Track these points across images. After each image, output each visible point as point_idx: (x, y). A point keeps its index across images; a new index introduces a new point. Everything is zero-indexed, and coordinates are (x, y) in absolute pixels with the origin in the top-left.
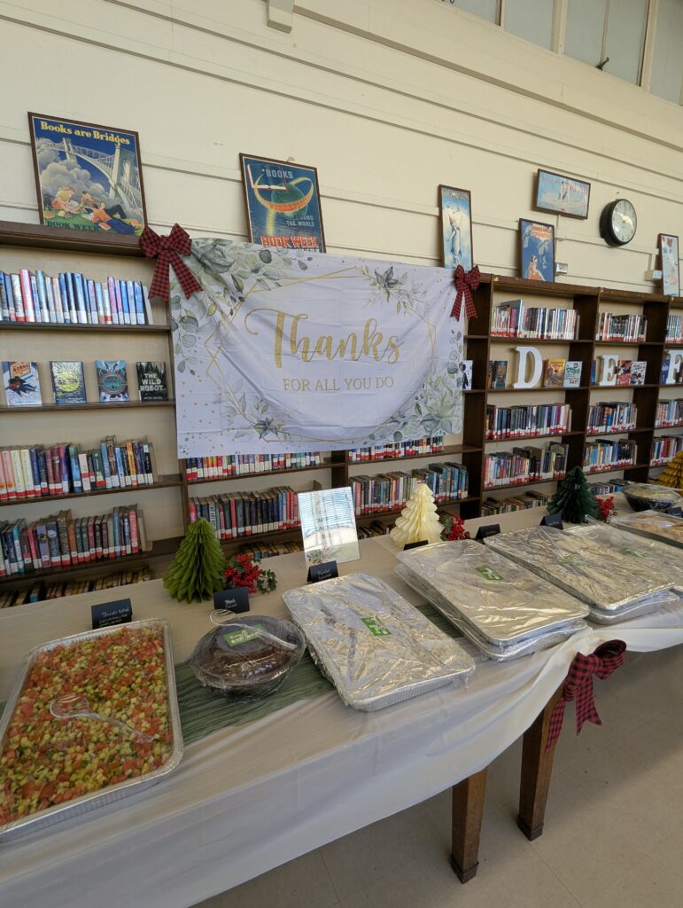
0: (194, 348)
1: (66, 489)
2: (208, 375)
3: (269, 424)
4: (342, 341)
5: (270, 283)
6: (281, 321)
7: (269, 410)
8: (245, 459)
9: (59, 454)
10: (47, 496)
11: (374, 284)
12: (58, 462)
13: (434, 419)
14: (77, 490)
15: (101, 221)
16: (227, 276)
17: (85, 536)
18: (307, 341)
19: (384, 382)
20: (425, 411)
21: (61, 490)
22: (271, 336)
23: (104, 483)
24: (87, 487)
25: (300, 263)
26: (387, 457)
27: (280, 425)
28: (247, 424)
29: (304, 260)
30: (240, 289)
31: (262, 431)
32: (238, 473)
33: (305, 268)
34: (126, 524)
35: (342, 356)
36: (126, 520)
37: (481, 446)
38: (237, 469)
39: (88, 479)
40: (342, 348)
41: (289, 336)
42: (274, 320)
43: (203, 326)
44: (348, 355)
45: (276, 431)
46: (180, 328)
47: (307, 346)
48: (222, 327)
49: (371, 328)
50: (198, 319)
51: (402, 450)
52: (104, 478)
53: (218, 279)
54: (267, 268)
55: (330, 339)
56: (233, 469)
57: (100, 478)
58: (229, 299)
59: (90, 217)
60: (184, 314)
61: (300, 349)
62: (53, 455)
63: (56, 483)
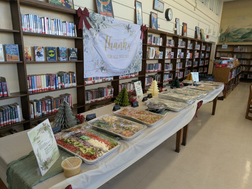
0: (87, 45)
1: (55, 88)
2: (90, 53)
3: (103, 68)
4: (119, 44)
5: (104, 26)
6: (107, 38)
7: (104, 64)
8: (97, 78)
10: (50, 90)
11: (125, 28)
12: (53, 79)
13: (136, 67)
14: (57, 88)
16: (96, 24)
17: (58, 103)
18: (112, 43)
19: (127, 56)
20: (135, 65)
21: (53, 88)
22: (104, 41)
23: (64, 86)
24: (60, 88)
25: (111, 21)
26: (127, 78)
27: (106, 68)
28: (98, 68)
30: (99, 28)
31: (101, 70)
32: (95, 83)
33: (112, 23)
34: (69, 99)
35: (119, 48)
37: (145, 75)
38: (95, 81)
39: (60, 85)
40: (119, 46)
41: (108, 42)
43: (90, 38)
44: (120, 48)
45: (105, 70)
46: (85, 39)
47: (112, 45)
48: (95, 39)
49: (125, 41)
50: (89, 36)
51: (129, 76)
52: (64, 84)
53: (94, 24)
54: (104, 22)
55: (117, 43)
58: (95, 31)
59: (60, 1)
60: (86, 34)
61: (110, 46)
62: (52, 77)
63: (52, 86)
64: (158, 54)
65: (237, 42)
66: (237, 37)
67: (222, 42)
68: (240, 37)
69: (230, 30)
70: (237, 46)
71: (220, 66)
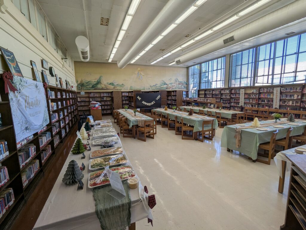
2: (16, 115)
4: (34, 102)
6: (26, 98)
7: (27, 123)
8: (23, 140)
11: (35, 87)
13: (46, 121)
18: (30, 102)
19: (40, 112)
20: (45, 119)
22: (24, 102)
25: (26, 82)
28: (24, 129)
30: (20, 90)
33: (27, 83)
36: (4, 170)
37: (51, 125)
40: (34, 104)
41: (27, 102)
42: (25, 97)
44: (35, 106)
45: (28, 129)
46: (11, 102)
47: (30, 105)
48: (20, 101)
49: (37, 99)
50: (13, 99)
54: (21, 83)
55: (32, 102)
61: (29, 106)
64: (53, 105)
65: (89, 90)
66: (89, 86)
67: (79, 90)
68: (91, 86)
69: (84, 82)
70: (91, 93)
71: (95, 109)
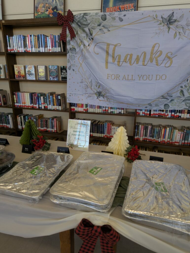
0: (74, 61)
1: (38, 107)
3: (101, 93)
4: (138, 56)
5: (105, 30)
7: (101, 87)
8: (92, 106)
9: (36, 96)
10: (33, 108)
12: (35, 98)
14: (40, 108)
15: (50, 14)
16: (86, 29)
17: (42, 123)
19: (161, 77)
20: (187, 95)
21: (36, 107)
22: (104, 54)
23: (47, 107)
24: (43, 108)
25: (120, 18)
27: (105, 94)
28: (92, 92)
29: (122, 16)
31: (98, 96)
32: (89, 111)
33: (122, 20)
34: (53, 122)
36: (53, 121)
38: (89, 110)
39: (43, 105)
40: (138, 59)
41: (112, 54)
42: (105, 47)
43: (78, 51)
44: (141, 63)
45: (103, 96)
46: (70, 53)
47: (120, 58)
48: (83, 52)
49: (156, 49)
50: (76, 48)
52: (47, 105)
53: (84, 31)
54: (104, 23)
56: (87, 110)
57: (46, 105)
58: (88, 39)
59: (47, 13)
60: (71, 47)
62: (34, 96)
63: (35, 105)
